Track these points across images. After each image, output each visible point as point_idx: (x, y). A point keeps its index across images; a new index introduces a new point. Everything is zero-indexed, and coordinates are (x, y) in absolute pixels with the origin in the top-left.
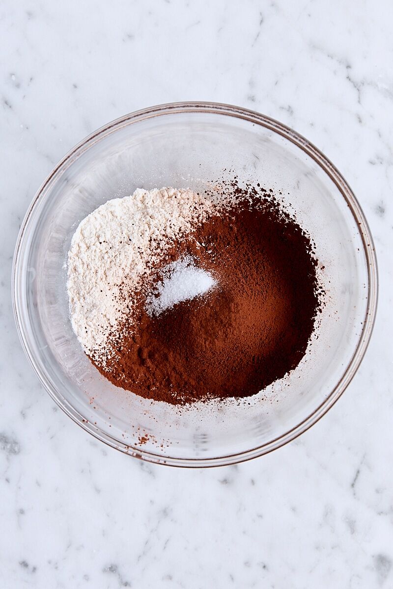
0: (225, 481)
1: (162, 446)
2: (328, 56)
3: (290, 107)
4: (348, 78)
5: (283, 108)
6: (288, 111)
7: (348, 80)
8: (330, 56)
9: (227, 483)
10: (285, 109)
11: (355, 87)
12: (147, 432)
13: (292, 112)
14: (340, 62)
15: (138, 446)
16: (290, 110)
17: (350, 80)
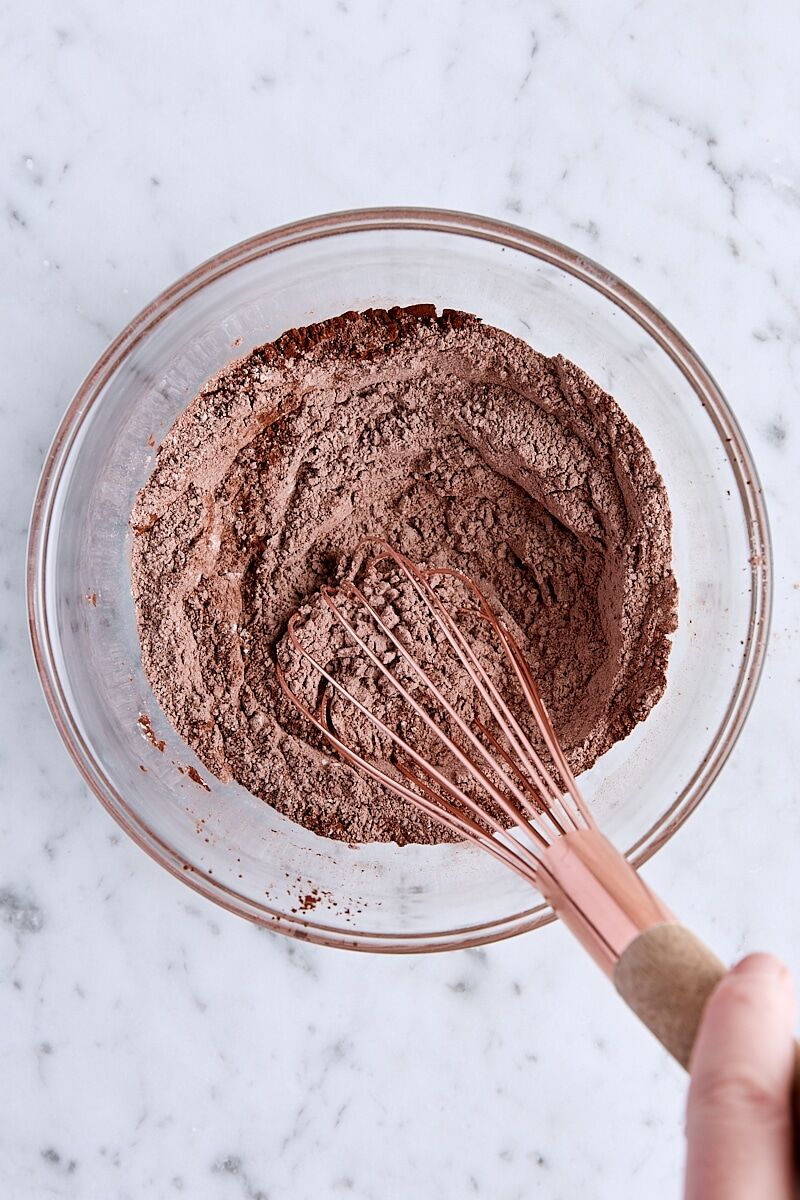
0: (461, 987)
1: (348, 912)
2: (671, 120)
3: (592, 224)
4: (710, 164)
5: (578, 226)
6: (589, 231)
7: (710, 168)
8: (675, 120)
9: (464, 990)
10: (583, 227)
11: (726, 183)
12: (316, 884)
13: (597, 233)
14: (695, 132)
15: (299, 914)
16: (592, 230)
17: (714, 169)
